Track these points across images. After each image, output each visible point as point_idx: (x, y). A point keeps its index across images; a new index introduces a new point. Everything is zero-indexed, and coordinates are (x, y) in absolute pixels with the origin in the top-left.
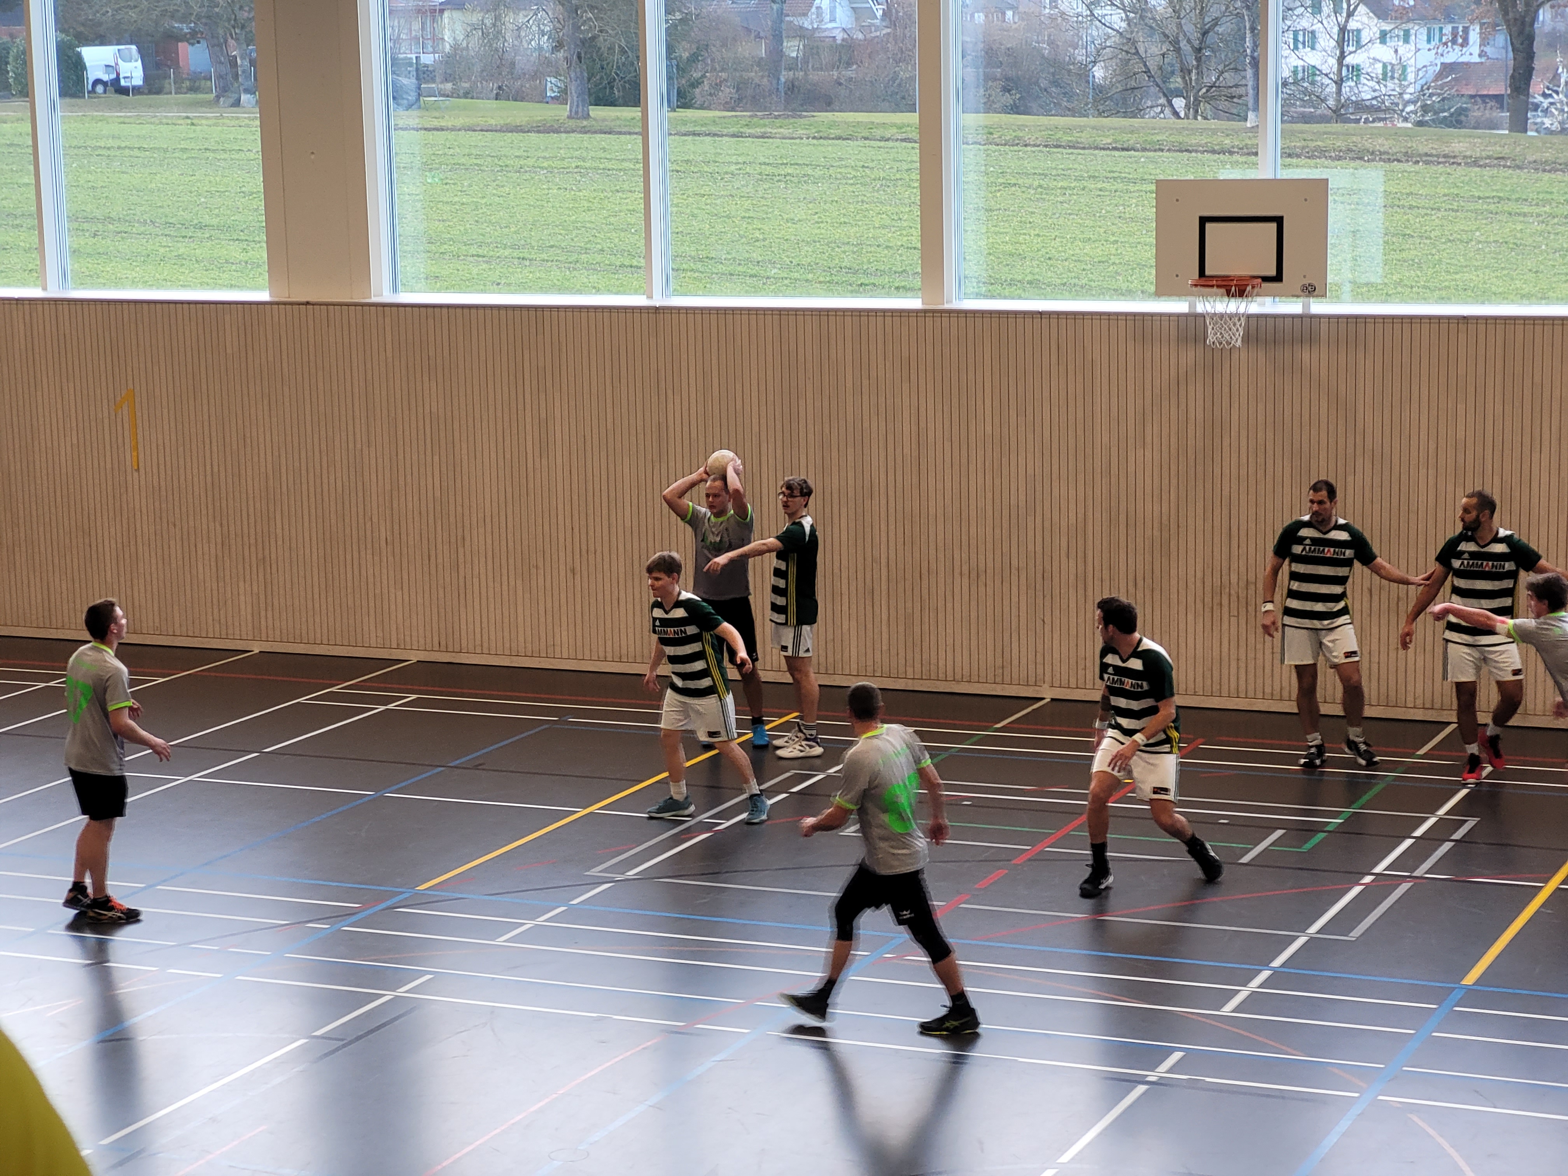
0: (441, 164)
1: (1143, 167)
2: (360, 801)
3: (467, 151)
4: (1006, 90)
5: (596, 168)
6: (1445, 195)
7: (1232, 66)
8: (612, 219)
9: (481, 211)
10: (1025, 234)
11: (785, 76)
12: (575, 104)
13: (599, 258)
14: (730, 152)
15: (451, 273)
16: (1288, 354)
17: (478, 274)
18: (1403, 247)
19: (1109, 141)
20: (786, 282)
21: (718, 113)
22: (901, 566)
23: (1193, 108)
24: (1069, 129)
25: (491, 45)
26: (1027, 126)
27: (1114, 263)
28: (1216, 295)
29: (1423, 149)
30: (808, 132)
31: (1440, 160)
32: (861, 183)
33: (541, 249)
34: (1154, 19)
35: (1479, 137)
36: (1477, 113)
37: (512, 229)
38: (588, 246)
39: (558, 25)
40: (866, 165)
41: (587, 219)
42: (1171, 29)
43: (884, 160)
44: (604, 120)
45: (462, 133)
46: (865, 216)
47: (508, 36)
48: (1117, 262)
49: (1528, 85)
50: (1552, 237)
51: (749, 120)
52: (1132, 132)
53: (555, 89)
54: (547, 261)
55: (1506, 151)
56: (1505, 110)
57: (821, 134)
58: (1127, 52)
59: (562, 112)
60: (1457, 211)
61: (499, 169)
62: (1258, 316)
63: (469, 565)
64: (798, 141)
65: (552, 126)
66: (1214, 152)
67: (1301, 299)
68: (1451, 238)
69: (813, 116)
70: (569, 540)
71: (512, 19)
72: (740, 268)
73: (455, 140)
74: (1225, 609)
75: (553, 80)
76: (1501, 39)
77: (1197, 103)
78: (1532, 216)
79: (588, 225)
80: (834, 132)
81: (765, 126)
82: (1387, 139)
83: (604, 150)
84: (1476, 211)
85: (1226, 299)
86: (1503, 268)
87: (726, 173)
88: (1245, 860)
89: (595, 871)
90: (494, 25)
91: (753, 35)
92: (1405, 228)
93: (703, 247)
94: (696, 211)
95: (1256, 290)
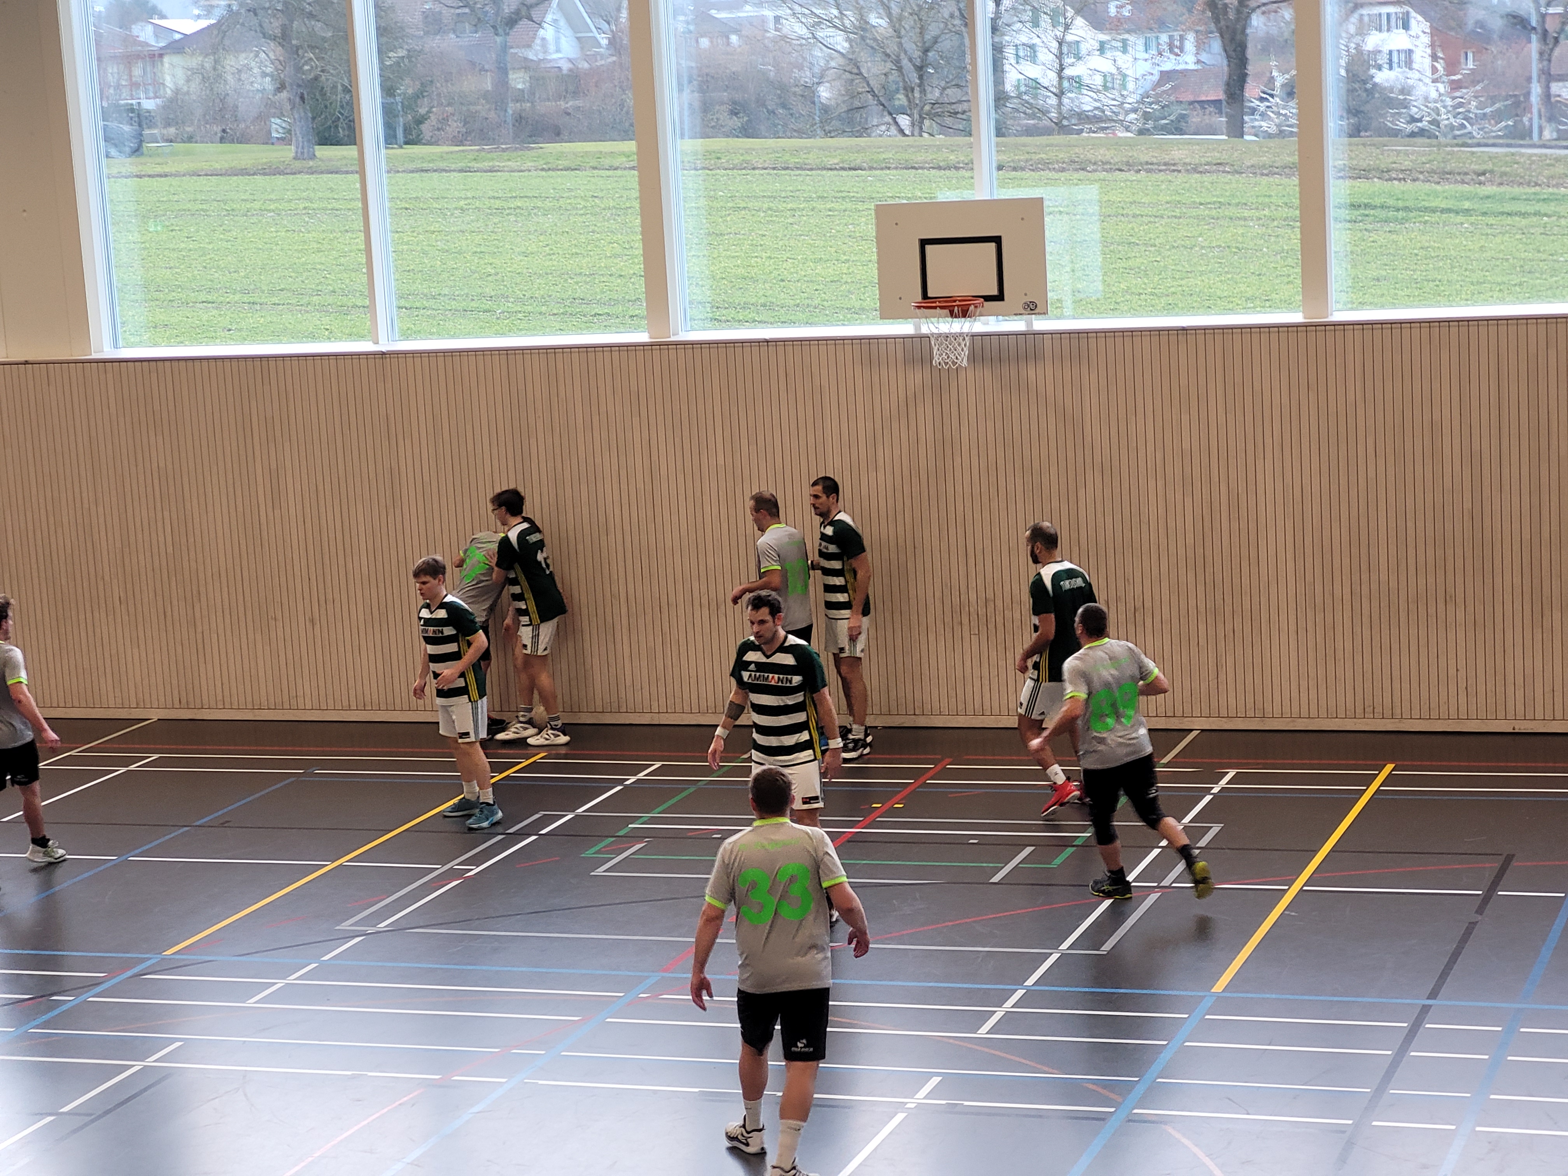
0: (166, 210)
1: (871, 185)
2: (102, 868)
3: (192, 197)
4: (734, 113)
5: (325, 209)
6: (1167, 203)
7: (953, 83)
8: (342, 260)
9: (208, 257)
10: (756, 257)
11: (512, 108)
12: (301, 144)
13: (330, 299)
14: (458, 187)
15: (181, 321)
16: (1014, 373)
17: (208, 321)
18: (1129, 255)
19: (836, 161)
20: (520, 316)
21: (445, 149)
22: (640, 600)
23: (918, 125)
24: (797, 151)
25: (212, 89)
26: (754, 150)
27: (846, 282)
28: (940, 316)
29: (1144, 158)
30: (537, 164)
31: (1160, 168)
32: (591, 214)
33: (271, 292)
34: (875, 40)
35: (1198, 144)
36: (1196, 118)
37: (242, 274)
38: (320, 288)
39: (280, 67)
40: (596, 195)
41: (316, 261)
42: (892, 48)
43: (613, 189)
44: (330, 160)
45: (187, 178)
46: (596, 246)
47: (229, 78)
48: (849, 280)
49: (1242, 88)
50: (1273, 239)
51: (477, 154)
52: (858, 152)
53: (281, 130)
54: (279, 305)
55: (1224, 157)
56: (1224, 115)
57: (550, 166)
58: (851, 73)
59: (288, 153)
60: (1180, 217)
61: (225, 213)
62: (982, 335)
63: (206, 620)
64: (526, 173)
65: (278, 167)
66: (940, 168)
67: (1025, 317)
68: (1176, 245)
69: (541, 148)
70: (306, 590)
71: (231, 63)
72: (473, 304)
73: (179, 186)
74: (966, 628)
75: (278, 121)
76: (1216, 45)
77: (922, 119)
78: (1252, 220)
79: (319, 267)
80: (562, 163)
81: (493, 159)
82: (1108, 149)
83: (331, 190)
84: (1197, 217)
85: (950, 319)
86: (1227, 273)
87: (456, 208)
88: (996, 879)
89: (346, 925)
90: (215, 69)
91: (477, 69)
92: (1131, 235)
93: (435, 284)
94: (426, 248)
95: (978, 310)
